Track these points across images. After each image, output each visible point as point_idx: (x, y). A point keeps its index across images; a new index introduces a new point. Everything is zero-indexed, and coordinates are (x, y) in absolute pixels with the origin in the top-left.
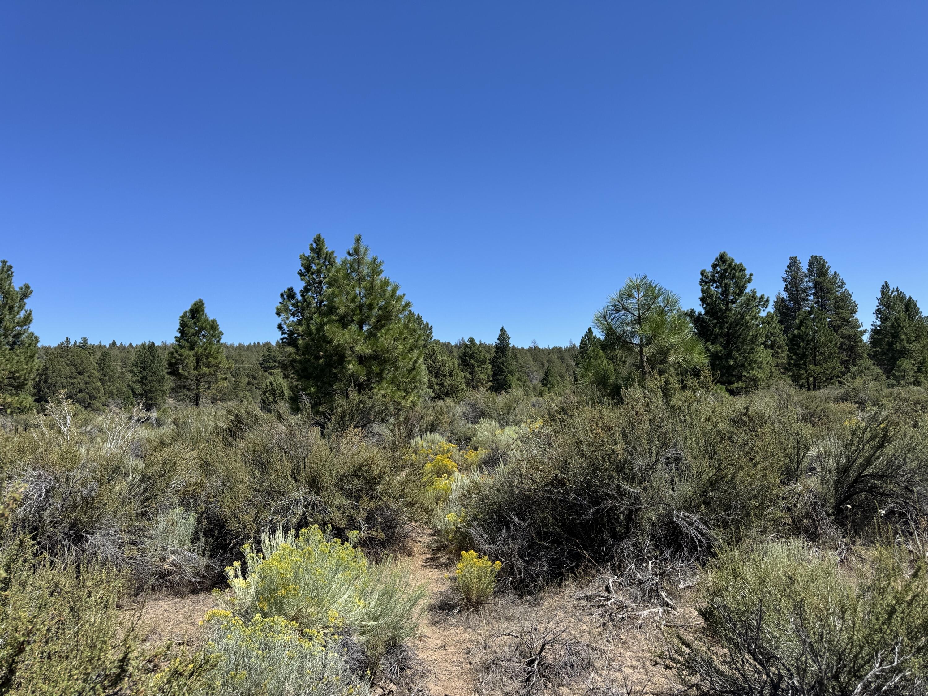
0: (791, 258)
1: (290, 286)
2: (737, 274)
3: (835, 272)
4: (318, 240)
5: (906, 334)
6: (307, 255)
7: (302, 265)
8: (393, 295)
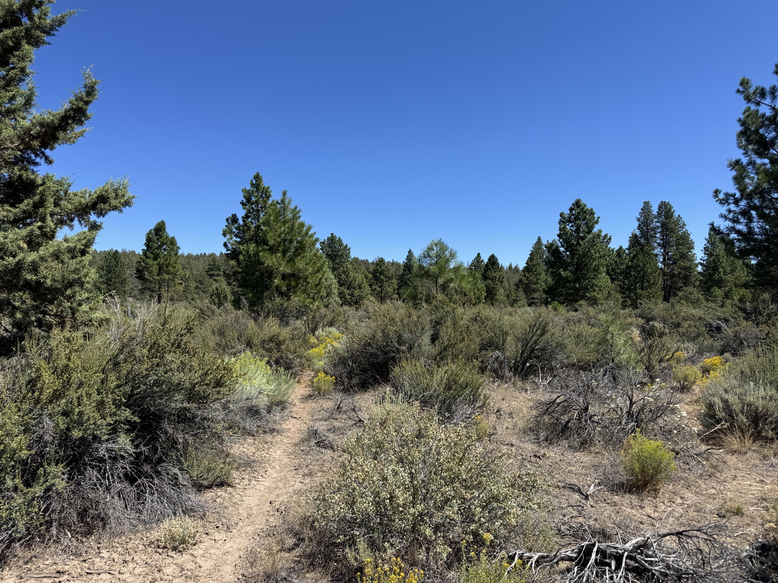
0: (645, 203)
1: (234, 213)
2: (587, 216)
3: (679, 216)
4: (257, 177)
5: (723, 267)
6: (248, 189)
7: (244, 197)
8: (307, 233)
